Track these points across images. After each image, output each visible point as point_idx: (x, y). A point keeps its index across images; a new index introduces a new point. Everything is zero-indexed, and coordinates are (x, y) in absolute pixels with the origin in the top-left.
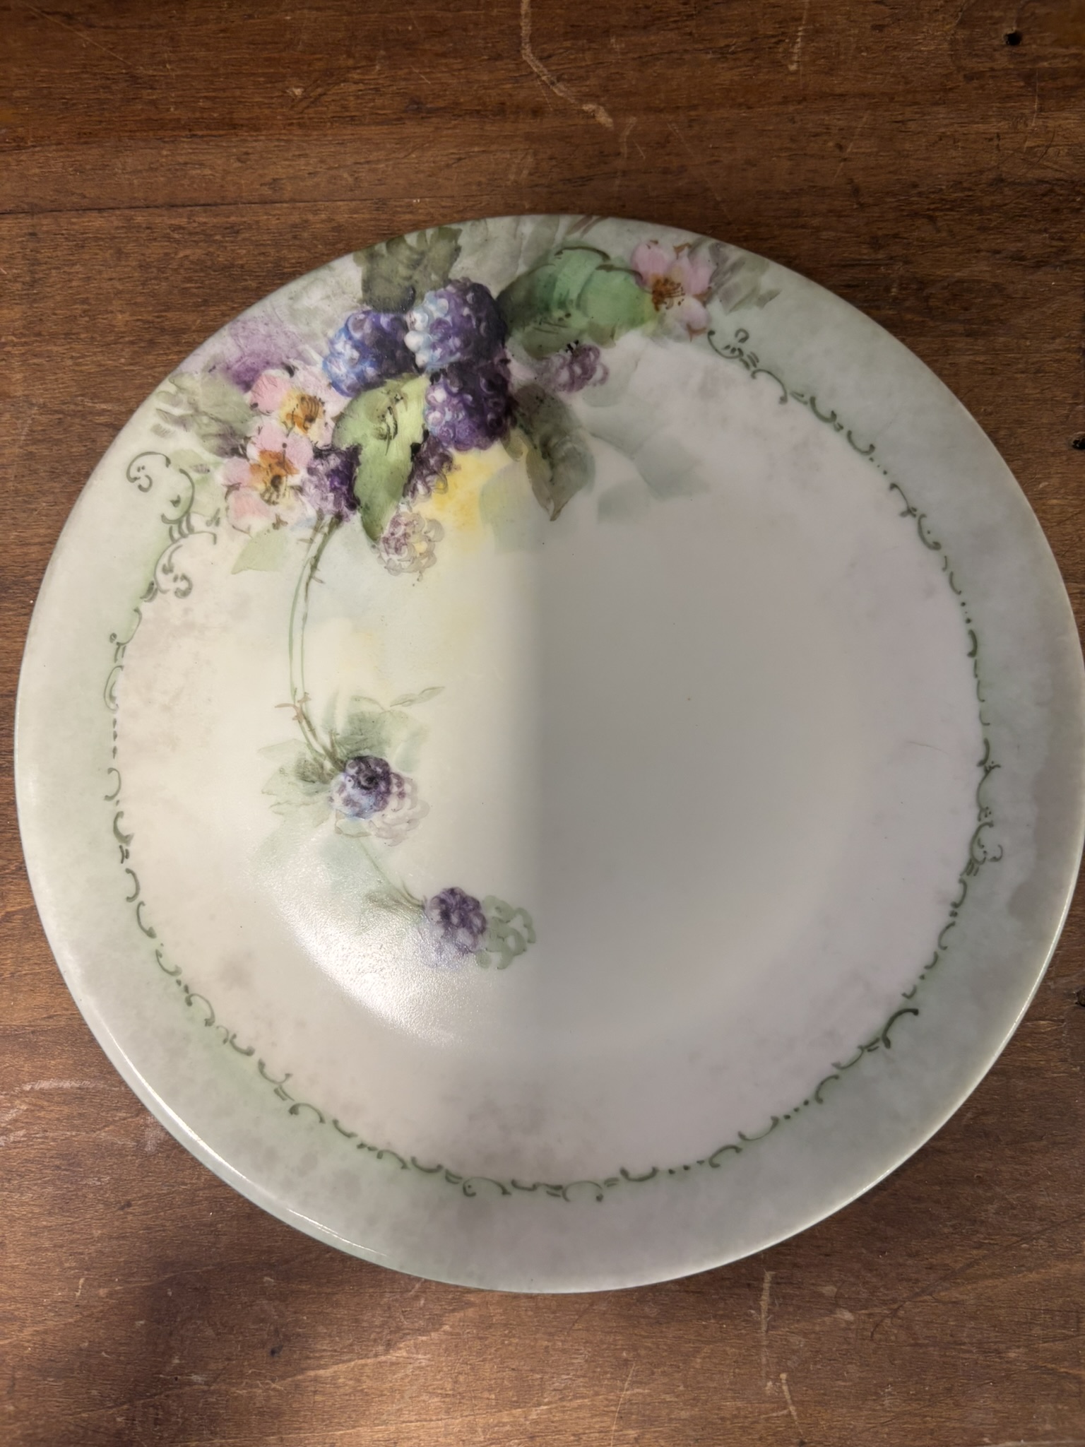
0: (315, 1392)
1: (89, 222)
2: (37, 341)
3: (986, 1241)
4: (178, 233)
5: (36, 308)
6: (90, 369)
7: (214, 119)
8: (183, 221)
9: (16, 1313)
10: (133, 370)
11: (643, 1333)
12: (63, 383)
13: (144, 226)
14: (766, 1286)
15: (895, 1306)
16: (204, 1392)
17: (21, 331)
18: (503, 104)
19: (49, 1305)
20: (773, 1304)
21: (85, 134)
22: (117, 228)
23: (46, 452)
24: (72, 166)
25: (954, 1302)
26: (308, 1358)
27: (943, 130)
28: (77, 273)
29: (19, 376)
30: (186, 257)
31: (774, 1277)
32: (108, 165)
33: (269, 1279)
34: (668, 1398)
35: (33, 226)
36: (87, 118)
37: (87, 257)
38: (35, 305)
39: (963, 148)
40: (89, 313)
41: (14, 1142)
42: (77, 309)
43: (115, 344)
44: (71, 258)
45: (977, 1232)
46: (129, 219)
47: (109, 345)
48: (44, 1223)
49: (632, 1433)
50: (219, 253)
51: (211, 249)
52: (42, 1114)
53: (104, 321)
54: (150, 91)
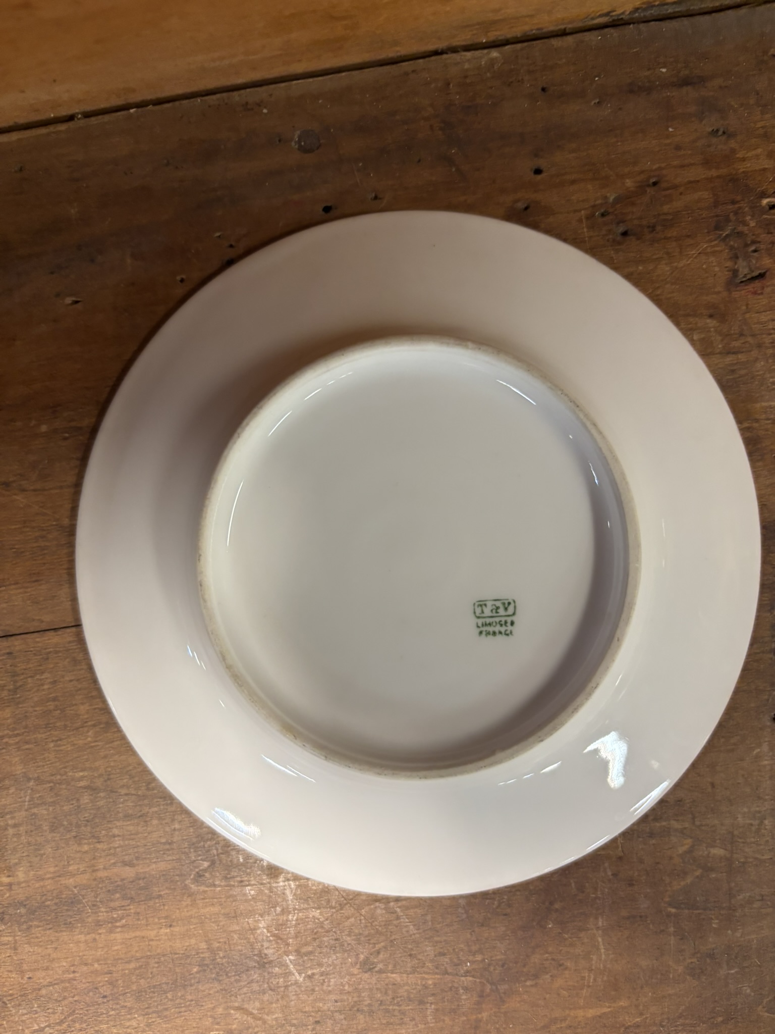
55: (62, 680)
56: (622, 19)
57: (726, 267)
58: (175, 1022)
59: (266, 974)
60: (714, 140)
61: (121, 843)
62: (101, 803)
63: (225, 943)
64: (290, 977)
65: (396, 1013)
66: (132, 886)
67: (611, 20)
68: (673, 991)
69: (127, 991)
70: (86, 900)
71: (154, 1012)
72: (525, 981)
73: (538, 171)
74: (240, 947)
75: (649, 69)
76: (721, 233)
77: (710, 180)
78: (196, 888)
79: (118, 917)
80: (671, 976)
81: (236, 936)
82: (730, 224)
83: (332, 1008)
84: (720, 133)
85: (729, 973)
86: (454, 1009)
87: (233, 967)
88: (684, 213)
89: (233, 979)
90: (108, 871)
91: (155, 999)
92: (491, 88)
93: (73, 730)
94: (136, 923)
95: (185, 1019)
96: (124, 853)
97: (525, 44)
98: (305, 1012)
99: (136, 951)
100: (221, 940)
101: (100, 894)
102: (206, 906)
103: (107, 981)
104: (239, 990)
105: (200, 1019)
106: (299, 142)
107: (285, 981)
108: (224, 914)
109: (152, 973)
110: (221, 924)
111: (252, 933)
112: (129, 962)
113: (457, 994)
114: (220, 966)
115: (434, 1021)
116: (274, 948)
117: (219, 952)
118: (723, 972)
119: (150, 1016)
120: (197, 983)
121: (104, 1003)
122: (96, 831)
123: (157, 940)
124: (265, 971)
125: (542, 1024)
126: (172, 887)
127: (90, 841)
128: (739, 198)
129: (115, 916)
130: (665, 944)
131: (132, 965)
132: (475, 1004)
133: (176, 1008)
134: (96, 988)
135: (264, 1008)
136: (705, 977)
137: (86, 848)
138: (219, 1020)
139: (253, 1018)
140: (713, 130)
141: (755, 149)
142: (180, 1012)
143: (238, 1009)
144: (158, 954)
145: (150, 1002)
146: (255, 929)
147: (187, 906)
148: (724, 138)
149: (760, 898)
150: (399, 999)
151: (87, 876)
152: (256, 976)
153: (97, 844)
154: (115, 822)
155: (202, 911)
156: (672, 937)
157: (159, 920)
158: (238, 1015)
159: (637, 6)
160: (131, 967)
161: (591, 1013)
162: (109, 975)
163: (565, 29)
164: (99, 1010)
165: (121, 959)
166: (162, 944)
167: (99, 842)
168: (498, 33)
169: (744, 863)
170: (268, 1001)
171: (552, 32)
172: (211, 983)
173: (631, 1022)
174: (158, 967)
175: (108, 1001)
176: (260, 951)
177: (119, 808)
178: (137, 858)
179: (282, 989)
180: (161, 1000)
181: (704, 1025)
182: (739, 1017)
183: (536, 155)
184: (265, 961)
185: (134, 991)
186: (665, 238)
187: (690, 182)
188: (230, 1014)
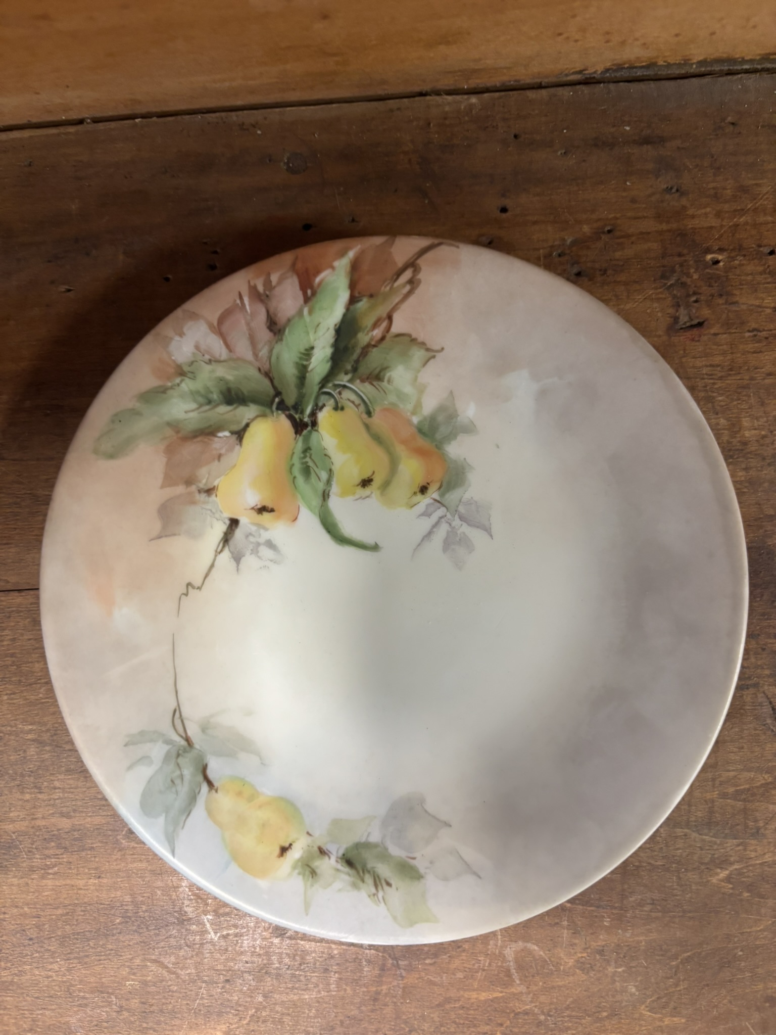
55: (21, 638)
56: (594, 77)
57: (668, 314)
58: (94, 969)
59: (183, 930)
60: (668, 197)
61: (61, 795)
62: (46, 756)
63: (149, 898)
64: (206, 935)
65: (302, 978)
66: (67, 837)
67: (583, 78)
68: (563, 983)
69: (52, 935)
70: (22, 846)
71: (75, 958)
72: (425, 959)
73: (504, 210)
74: (162, 903)
75: (614, 126)
76: (666, 282)
77: (661, 233)
78: (126, 844)
79: (51, 864)
80: (562, 968)
81: (159, 892)
82: (675, 275)
83: (242, 968)
84: (674, 190)
85: (616, 971)
86: (356, 980)
87: (154, 922)
88: (634, 260)
89: (152, 933)
90: (47, 820)
91: (78, 946)
92: (468, 131)
93: (27, 686)
94: (68, 871)
95: (105, 967)
96: (62, 805)
97: (503, 93)
98: (217, 970)
99: (65, 899)
100: (145, 895)
101: (36, 841)
102: (134, 861)
103: (34, 924)
104: (157, 943)
105: (118, 968)
106: (288, 164)
107: (201, 939)
108: (150, 871)
109: (77, 920)
110: (147, 879)
111: (174, 891)
112: (56, 908)
113: (360, 965)
114: (142, 919)
115: (336, 989)
116: (194, 907)
117: (142, 906)
118: (611, 969)
119: (71, 961)
120: (118, 933)
121: (29, 945)
122: (39, 782)
123: (85, 889)
124: (183, 928)
125: (437, 1003)
126: (105, 841)
127: (32, 790)
128: (685, 251)
129: (48, 863)
130: (558, 937)
131: (59, 912)
132: (376, 977)
133: (97, 956)
134: (24, 930)
135: (178, 963)
136: (593, 973)
137: (27, 797)
138: (135, 971)
139: (167, 971)
140: (667, 188)
141: (705, 207)
142: (100, 960)
143: (155, 961)
144: (85, 903)
145: (73, 948)
146: (178, 887)
147: (116, 860)
148: (678, 194)
149: (652, 902)
150: (305, 965)
151: (26, 823)
152: (175, 931)
153: (39, 794)
154: (57, 775)
155: (130, 866)
156: (566, 931)
157: (89, 871)
158: (153, 967)
159: (608, 67)
160: (58, 913)
161: (484, 996)
162: (38, 919)
163: (541, 83)
164: (24, 952)
165: (50, 905)
166: (90, 893)
167: (40, 793)
168: (478, 81)
169: (638, 867)
170: (183, 956)
171: (528, 84)
172: (131, 934)
173: (520, 1008)
174: (83, 915)
175: (34, 944)
176: (181, 908)
177: (62, 762)
178: (74, 811)
179: (197, 946)
180: (83, 947)
181: (589, 1019)
182: (623, 1014)
183: (503, 195)
184: (184, 918)
185: (59, 936)
186: (615, 282)
187: (642, 233)
188: (146, 966)
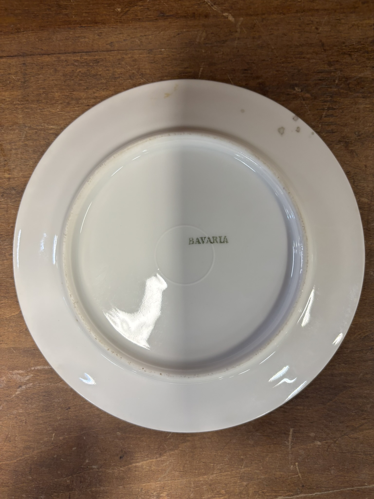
0: (135, 471)
1: (44, 59)
2: (27, 103)
3: (367, 417)
4: (77, 63)
5: (26, 91)
6: (47, 113)
7: (88, 20)
8: (79, 58)
9: (31, 446)
10: (62, 113)
11: (248, 450)
12: (37, 119)
13: (64, 60)
14: (291, 433)
15: (335, 440)
16: (97, 471)
17: (21, 99)
18: (194, 13)
19: (43, 443)
20: (293, 439)
21: (42, 26)
22: (55, 61)
23: (31, 144)
24: (37, 38)
25: (356, 438)
26: (133, 459)
27: (353, 22)
28: (41, 78)
29: (21, 116)
30: (80, 71)
31: (294, 430)
32: (51, 38)
33: (119, 433)
34: (257, 471)
35: (24, 61)
36: (43, 21)
37: (44, 72)
38: (26, 90)
39: (361, 29)
40: (46, 93)
41: (29, 387)
42: (41, 91)
43: (55, 104)
44: (39, 72)
45: (364, 414)
46: (59, 58)
47: (53, 104)
48: (40, 415)
49: (245, 483)
50: (92, 70)
51: (89, 69)
52: (38, 378)
53: (51, 96)
54: (65, 10)
